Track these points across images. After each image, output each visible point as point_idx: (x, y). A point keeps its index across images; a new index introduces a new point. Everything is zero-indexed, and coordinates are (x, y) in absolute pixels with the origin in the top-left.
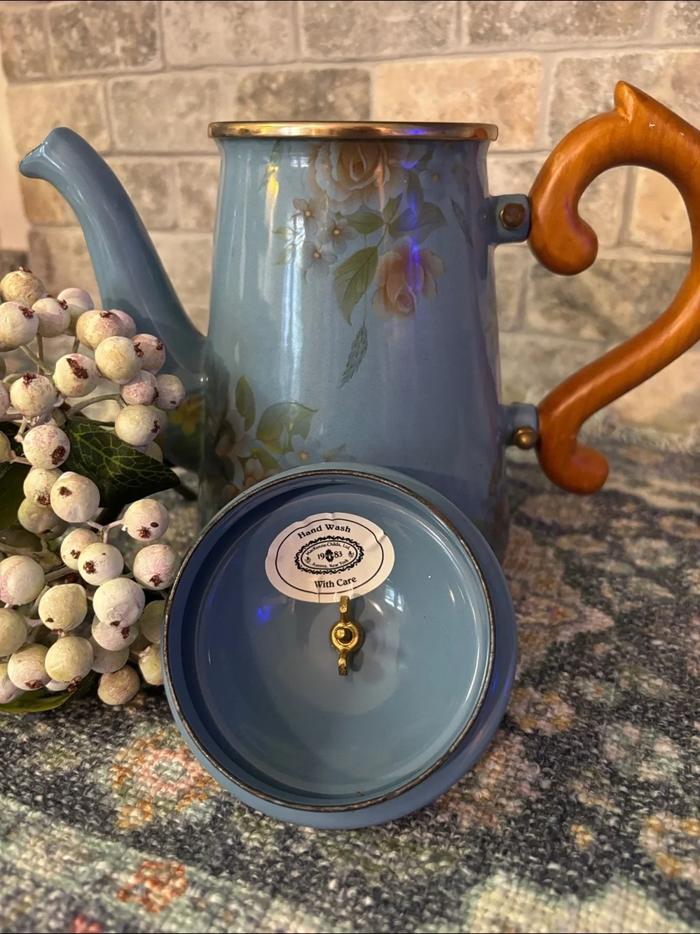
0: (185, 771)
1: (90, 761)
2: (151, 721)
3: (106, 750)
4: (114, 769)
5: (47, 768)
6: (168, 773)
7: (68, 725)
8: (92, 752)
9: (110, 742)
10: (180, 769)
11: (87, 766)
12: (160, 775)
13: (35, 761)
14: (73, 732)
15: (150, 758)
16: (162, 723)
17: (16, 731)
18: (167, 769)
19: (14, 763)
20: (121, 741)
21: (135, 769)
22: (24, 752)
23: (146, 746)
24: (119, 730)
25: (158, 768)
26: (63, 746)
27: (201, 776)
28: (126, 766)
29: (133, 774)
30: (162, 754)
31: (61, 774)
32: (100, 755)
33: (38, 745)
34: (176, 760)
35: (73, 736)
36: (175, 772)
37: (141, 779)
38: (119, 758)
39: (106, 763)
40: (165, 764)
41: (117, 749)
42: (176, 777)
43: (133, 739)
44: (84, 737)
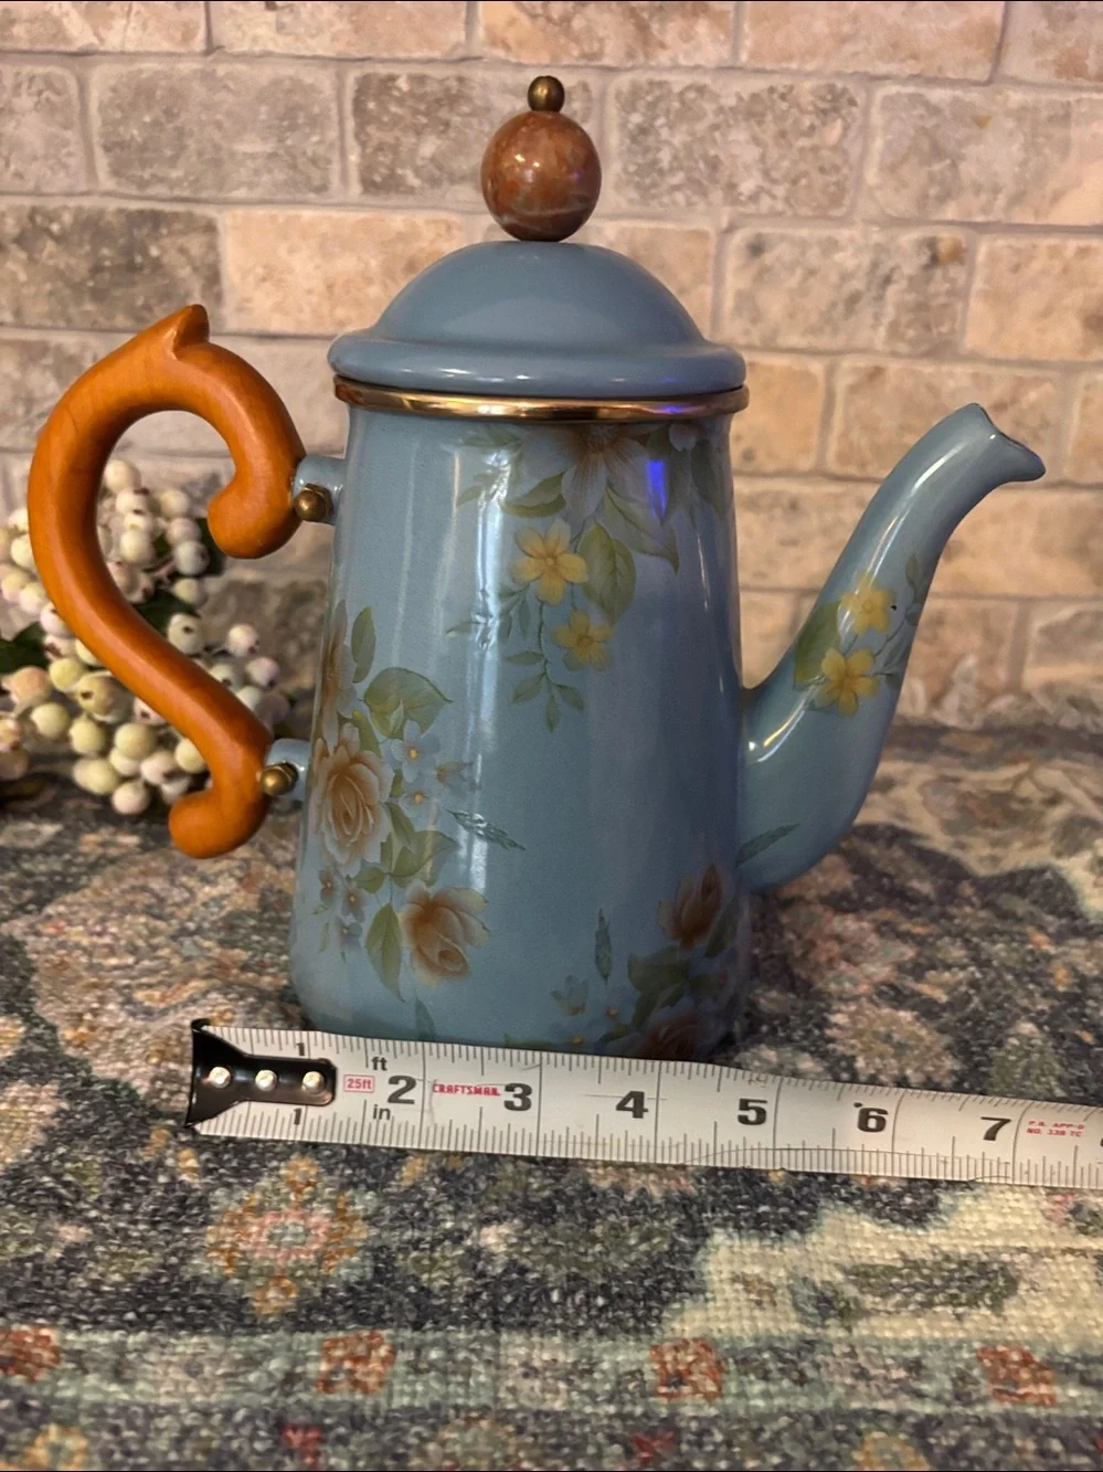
0: (307, 1232)
1: (174, 1253)
2: (228, 1185)
3: (186, 1235)
4: (214, 1254)
5: (117, 1278)
6: (288, 1239)
7: (105, 1217)
8: (168, 1243)
9: (184, 1224)
10: (300, 1230)
11: (174, 1260)
12: (279, 1244)
13: (94, 1276)
14: (122, 1225)
15: (254, 1229)
16: (245, 1185)
17: (38, 1249)
18: (283, 1235)
19: (64, 1287)
20: (201, 1219)
21: (242, 1246)
22: (68, 1271)
23: (240, 1217)
24: (191, 1207)
25: (271, 1237)
26: (120, 1246)
27: (331, 1229)
28: (227, 1246)
29: (244, 1252)
30: (268, 1220)
31: (141, 1279)
32: (180, 1244)
33: (83, 1255)
34: (290, 1221)
35: (125, 1230)
36: (296, 1235)
37: (257, 1255)
38: (211, 1239)
39: (198, 1250)
40: (278, 1231)
41: (201, 1231)
42: (300, 1240)
43: (216, 1212)
44: (142, 1227)
